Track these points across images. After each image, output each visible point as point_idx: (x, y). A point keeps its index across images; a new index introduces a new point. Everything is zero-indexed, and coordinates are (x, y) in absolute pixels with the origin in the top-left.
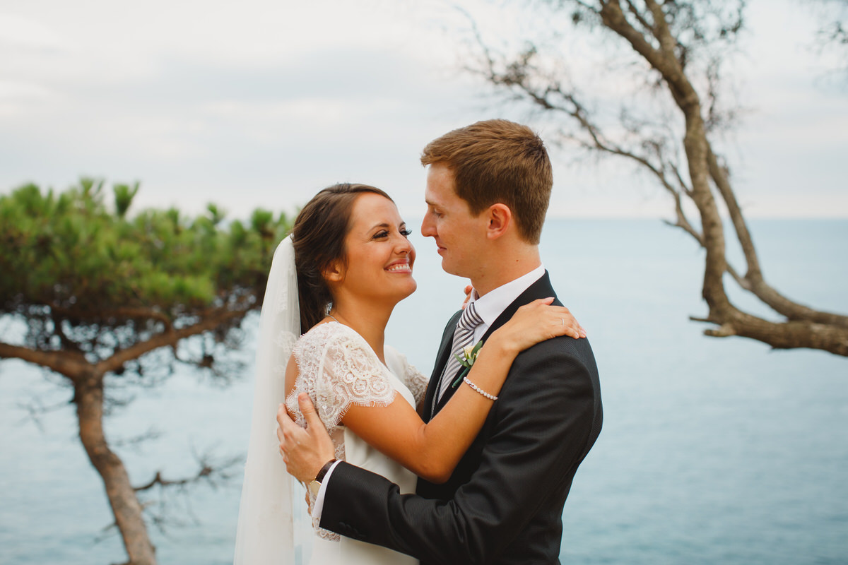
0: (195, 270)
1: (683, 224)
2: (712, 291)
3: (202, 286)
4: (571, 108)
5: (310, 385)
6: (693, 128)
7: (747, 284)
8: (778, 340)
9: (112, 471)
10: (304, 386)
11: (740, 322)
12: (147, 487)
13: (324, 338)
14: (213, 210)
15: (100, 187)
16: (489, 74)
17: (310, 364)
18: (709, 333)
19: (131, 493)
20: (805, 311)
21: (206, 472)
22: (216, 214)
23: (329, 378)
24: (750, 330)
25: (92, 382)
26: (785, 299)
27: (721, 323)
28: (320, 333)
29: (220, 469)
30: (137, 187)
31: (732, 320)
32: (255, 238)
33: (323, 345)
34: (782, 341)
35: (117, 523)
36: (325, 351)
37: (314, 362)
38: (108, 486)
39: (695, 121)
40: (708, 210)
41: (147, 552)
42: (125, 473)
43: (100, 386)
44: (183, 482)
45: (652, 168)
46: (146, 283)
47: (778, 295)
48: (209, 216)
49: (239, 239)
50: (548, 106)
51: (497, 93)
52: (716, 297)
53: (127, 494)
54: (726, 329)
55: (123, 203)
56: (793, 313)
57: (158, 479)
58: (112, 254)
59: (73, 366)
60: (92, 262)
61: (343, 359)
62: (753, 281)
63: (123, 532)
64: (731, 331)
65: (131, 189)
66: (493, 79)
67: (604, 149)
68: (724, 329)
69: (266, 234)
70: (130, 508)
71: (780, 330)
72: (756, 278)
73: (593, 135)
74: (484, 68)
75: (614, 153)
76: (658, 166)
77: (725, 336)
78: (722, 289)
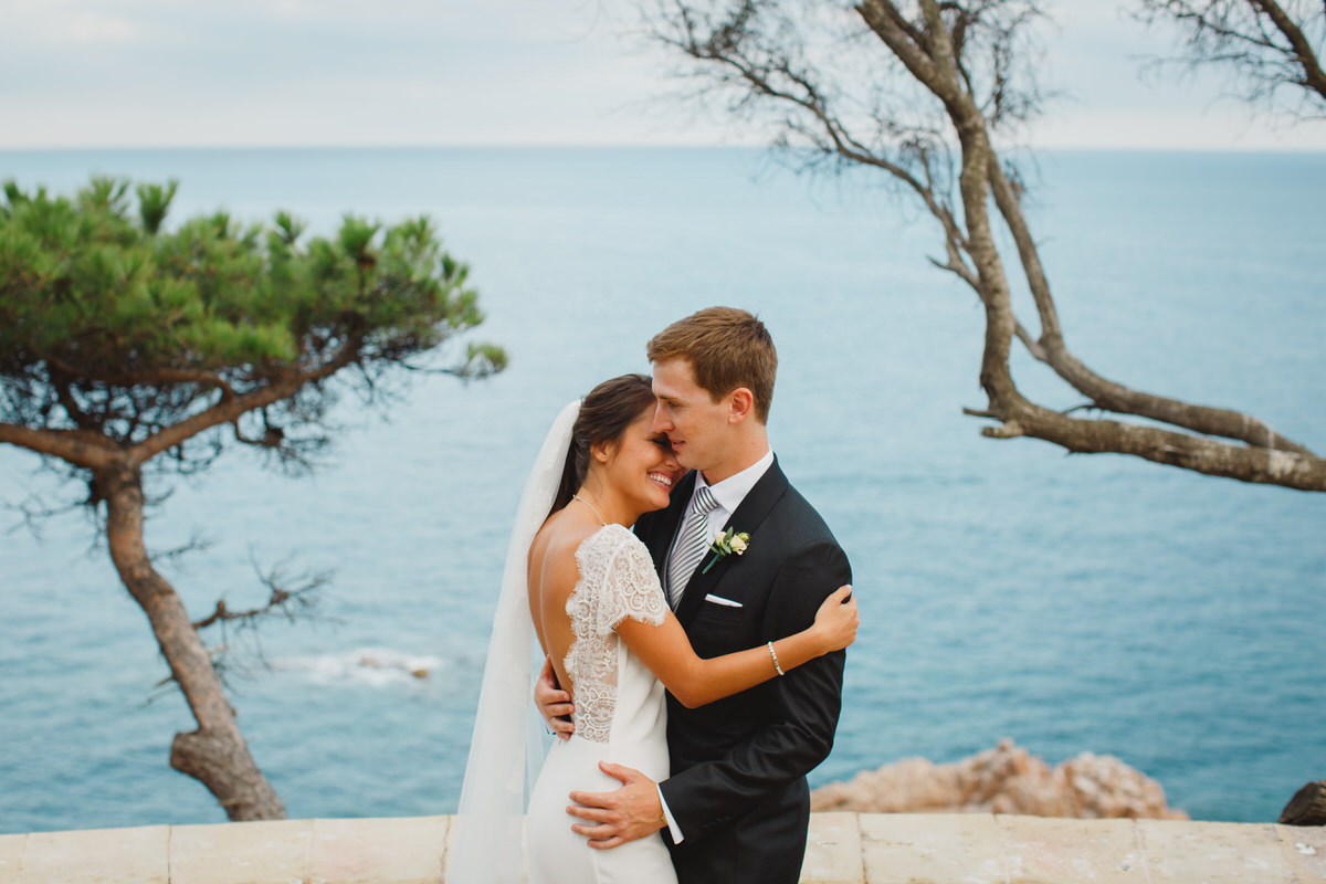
0: (264, 314)
1: (955, 268)
2: (992, 376)
3: (278, 338)
4: (801, 93)
5: (594, 589)
6: (972, 163)
7: (1041, 352)
8: (1080, 442)
9: (163, 604)
10: (587, 591)
11: (1029, 417)
12: (207, 623)
13: (612, 545)
14: (284, 222)
15: (122, 191)
16: (688, 45)
17: (596, 571)
18: (988, 433)
19: (191, 632)
20: (1118, 392)
21: (279, 597)
22: (288, 230)
23: (611, 587)
24: (1043, 428)
25: (126, 477)
26: (1092, 374)
27: (1004, 420)
28: (606, 539)
29: (296, 594)
30: (173, 188)
31: (1018, 416)
32: (348, 264)
33: (611, 553)
34: (1083, 443)
35: (176, 676)
36: (612, 559)
37: (600, 568)
38: (157, 623)
39: (975, 153)
40: (990, 271)
41: (225, 716)
42: (180, 604)
43: (137, 481)
44: (253, 614)
45: (915, 183)
46: (197, 333)
47: (1083, 368)
48: (281, 231)
49: (327, 269)
50: (768, 90)
51: (699, 73)
52: (998, 386)
53: (187, 634)
54: (1010, 427)
55: (154, 214)
56: (1104, 398)
57: (221, 613)
58: (156, 299)
59: (98, 455)
60: (124, 307)
61: (627, 569)
62: (1050, 349)
63: (185, 690)
64: (1018, 430)
65: (165, 190)
66: (694, 51)
67: (849, 155)
68: (1007, 428)
69: (365, 261)
70: (193, 656)
71: (1081, 430)
72: (1053, 343)
73: (832, 132)
74: (680, 34)
75: (862, 160)
76: (924, 182)
77: (1009, 437)
78: (1007, 375)
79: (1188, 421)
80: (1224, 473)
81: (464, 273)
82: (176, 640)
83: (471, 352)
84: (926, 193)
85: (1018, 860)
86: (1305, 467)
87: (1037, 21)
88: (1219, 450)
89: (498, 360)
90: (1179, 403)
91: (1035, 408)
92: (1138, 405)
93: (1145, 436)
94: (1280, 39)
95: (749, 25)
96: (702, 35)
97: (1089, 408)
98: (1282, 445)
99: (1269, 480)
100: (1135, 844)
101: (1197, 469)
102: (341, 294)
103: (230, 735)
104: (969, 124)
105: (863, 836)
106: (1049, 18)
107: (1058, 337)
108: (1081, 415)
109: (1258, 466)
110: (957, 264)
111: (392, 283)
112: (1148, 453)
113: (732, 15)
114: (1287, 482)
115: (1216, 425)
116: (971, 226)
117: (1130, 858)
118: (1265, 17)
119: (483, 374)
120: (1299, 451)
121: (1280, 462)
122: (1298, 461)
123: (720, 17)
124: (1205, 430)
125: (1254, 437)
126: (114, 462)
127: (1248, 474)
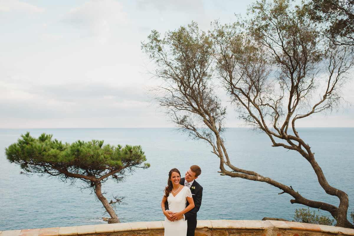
0: (118, 159)
1: (215, 153)
2: (222, 167)
3: (120, 163)
4: (193, 128)
7: (227, 164)
8: (233, 176)
14: (119, 146)
15: (96, 142)
18: (221, 175)
19: (109, 204)
24: (228, 174)
25: (99, 182)
30: (103, 141)
31: (225, 172)
32: (129, 152)
35: (107, 211)
38: (104, 203)
41: (116, 216)
42: (107, 200)
44: (115, 203)
45: (209, 141)
49: (125, 153)
50: (188, 128)
51: (179, 126)
52: (222, 169)
55: (100, 145)
56: (236, 170)
62: (228, 163)
63: (109, 213)
66: (178, 123)
67: (200, 137)
68: (224, 174)
69: (131, 152)
70: (110, 208)
71: (233, 174)
72: (229, 163)
73: (197, 134)
74: (176, 121)
75: (202, 138)
76: (210, 141)
77: (224, 175)
78: (223, 167)
79: (247, 173)
80: (252, 180)
81: (144, 153)
82: (107, 206)
83: (145, 164)
84: (210, 142)
85: (229, 224)
86: (262, 179)
87: (224, 119)
88: (251, 176)
89: (149, 166)
90: (246, 171)
91: (227, 171)
92: (240, 171)
93: (241, 175)
94: (257, 122)
95: (185, 120)
96: (179, 121)
97: (234, 171)
98: (259, 176)
99: (258, 180)
100: (243, 222)
101: (248, 179)
102: (128, 156)
103: (117, 219)
104: (218, 135)
105: (211, 222)
106: (226, 118)
107: (229, 162)
108: (233, 172)
109: (256, 179)
110: (215, 152)
111: (134, 155)
112: (242, 177)
113: (183, 118)
114: (260, 180)
115: (251, 173)
116: (218, 148)
117: (242, 224)
118: (255, 119)
119: (147, 168)
120: (262, 177)
121: (259, 178)
122: (261, 178)
123: (182, 118)
124: (249, 174)
125: (256, 175)
126: (97, 180)
127: (255, 180)
